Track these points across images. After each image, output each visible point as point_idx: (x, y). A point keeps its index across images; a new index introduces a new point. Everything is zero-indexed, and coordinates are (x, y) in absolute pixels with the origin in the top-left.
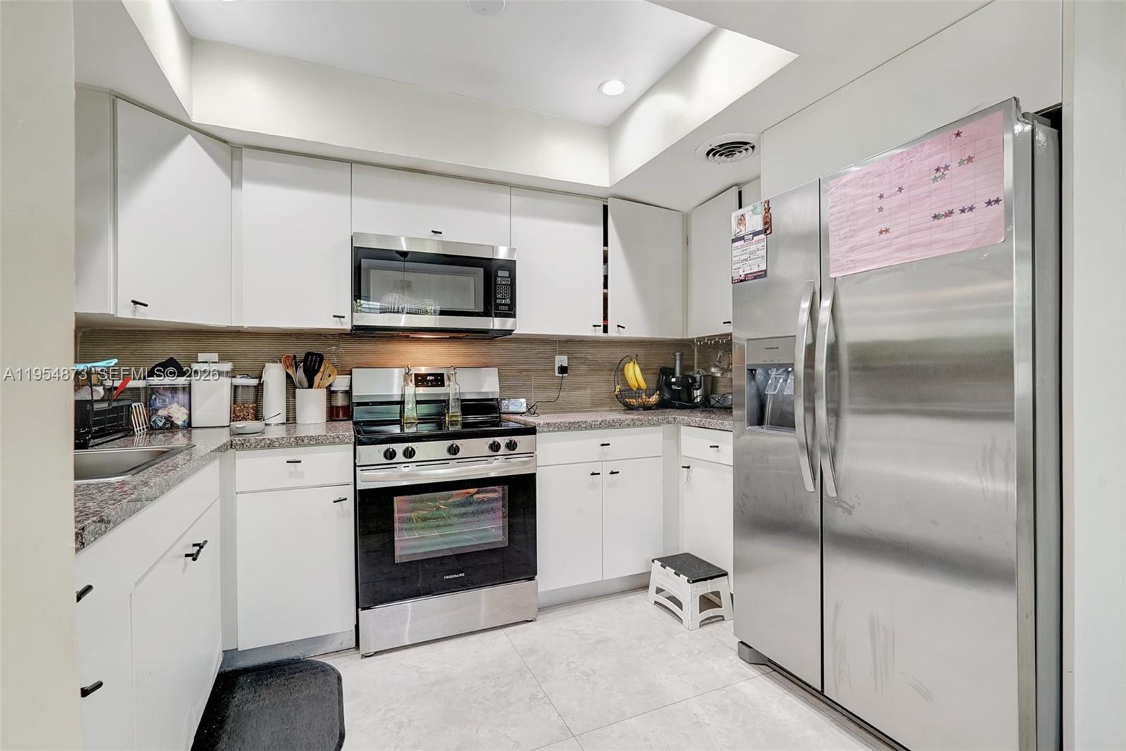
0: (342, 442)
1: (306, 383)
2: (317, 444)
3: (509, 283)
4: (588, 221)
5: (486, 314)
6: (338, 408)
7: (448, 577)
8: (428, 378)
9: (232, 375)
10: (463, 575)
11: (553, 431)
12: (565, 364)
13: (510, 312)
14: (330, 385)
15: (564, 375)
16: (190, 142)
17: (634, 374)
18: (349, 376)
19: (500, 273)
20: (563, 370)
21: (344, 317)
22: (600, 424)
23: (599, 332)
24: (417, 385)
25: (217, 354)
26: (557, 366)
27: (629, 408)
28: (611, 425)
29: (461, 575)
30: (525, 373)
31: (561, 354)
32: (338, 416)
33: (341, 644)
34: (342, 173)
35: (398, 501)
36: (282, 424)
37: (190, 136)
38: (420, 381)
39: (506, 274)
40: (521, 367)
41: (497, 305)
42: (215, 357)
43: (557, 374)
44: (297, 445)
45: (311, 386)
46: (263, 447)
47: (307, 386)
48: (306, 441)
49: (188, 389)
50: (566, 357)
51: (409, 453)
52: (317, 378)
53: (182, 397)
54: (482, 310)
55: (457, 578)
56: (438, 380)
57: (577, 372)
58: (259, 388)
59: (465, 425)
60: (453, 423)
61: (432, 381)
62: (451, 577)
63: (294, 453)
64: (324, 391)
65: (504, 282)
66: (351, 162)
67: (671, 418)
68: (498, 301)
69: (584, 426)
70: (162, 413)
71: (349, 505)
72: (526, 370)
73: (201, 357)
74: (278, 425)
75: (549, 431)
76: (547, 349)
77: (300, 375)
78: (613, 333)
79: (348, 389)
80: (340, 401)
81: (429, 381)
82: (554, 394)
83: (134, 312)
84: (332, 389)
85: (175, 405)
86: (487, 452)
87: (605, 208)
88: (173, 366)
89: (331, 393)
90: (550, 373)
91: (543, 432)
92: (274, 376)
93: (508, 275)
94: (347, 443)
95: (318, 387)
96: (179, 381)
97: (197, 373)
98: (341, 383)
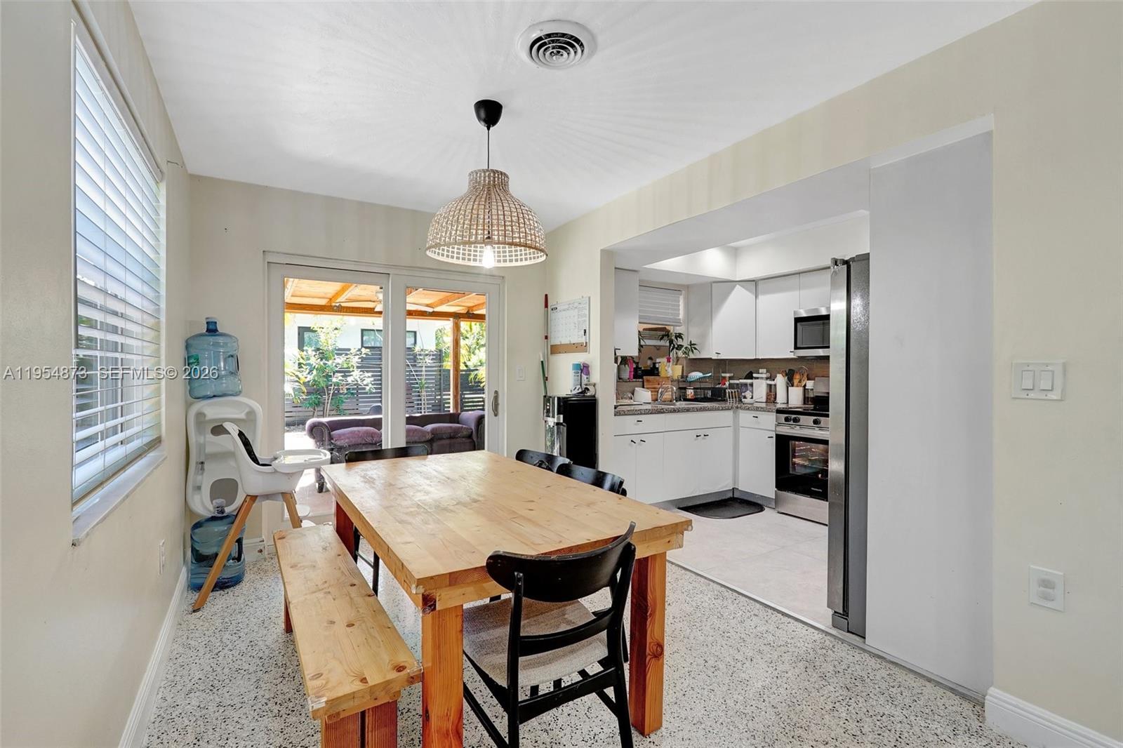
0: (772, 412)
2: (764, 411)
6: (808, 398)
7: (814, 489)
9: (767, 378)
10: (821, 491)
14: (805, 386)
16: (738, 287)
18: (814, 381)
32: (808, 402)
34: (795, 280)
36: (784, 403)
37: (738, 286)
42: (765, 371)
44: (757, 410)
45: (793, 386)
46: (746, 410)
48: (760, 409)
49: (752, 385)
52: (796, 382)
53: (750, 388)
55: (817, 491)
58: (775, 385)
63: (756, 413)
64: (801, 389)
66: (799, 273)
70: (743, 394)
71: (774, 441)
73: (761, 371)
79: (813, 388)
80: (811, 395)
84: (806, 388)
85: (748, 391)
88: (750, 376)
89: (805, 390)
92: (780, 381)
95: (797, 386)
96: (749, 381)
97: (758, 378)
98: (810, 384)
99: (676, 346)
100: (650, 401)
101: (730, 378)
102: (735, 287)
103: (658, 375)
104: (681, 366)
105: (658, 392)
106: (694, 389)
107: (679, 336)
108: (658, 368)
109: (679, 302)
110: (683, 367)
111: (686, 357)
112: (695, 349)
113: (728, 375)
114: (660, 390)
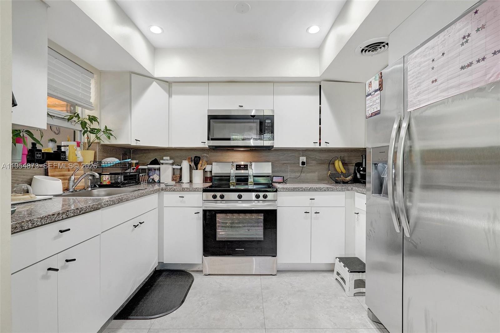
1: (195, 168)
2: (189, 191)
3: (271, 125)
4: (311, 93)
5: (261, 139)
6: (207, 177)
7: (237, 249)
8: (242, 166)
9: (173, 164)
10: (244, 249)
12: (305, 161)
13: (271, 138)
14: (205, 169)
15: (304, 166)
16: (155, 84)
17: (339, 165)
18: (211, 165)
19: (267, 121)
20: (303, 163)
21: (205, 143)
22: (310, 189)
23: (317, 146)
24: (237, 169)
25: (169, 157)
26: (301, 161)
27: (337, 182)
28: (315, 190)
29: (243, 249)
30: (285, 165)
31: (303, 156)
32: (207, 181)
33: (199, 268)
34: (204, 88)
35: (218, 215)
36: (188, 183)
38: (238, 168)
39: (269, 121)
40: (283, 162)
42: (168, 158)
43: (301, 165)
44: (183, 191)
45: (197, 169)
46: (172, 191)
48: (186, 190)
49: (159, 169)
50: (305, 157)
51: (222, 197)
52: (199, 166)
53: (157, 172)
54: (257, 137)
55: (241, 250)
56: (246, 167)
57: (311, 164)
58: (181, 169)
61: (243, 168)
62: (239, 249)
63: (182, 194)
64: (202, 171)
65: (268, 125)
66: (208, 82)
67: (350, 188)
69: (301, 189)
70: (151, 177)
71: (201, 215)
72: (285, 163)
73: (164, 158)
74: (186, 183)
75: (284, 191)
76: (296, 154)
77: (192, 164)
78: (323, 145)
79: (211, 170)
80: (209, 175)
81: (242, 168)
82: (298, 174)
83: (136, 143)
84: (206, 170)
85: (155, 175)
86: (254, 198)
87: (320, 86)
88: (155, 162)
89: (205, 172)
90: (298, 165)
91: (281, 191)
92: (185, 165)
93: (270, 122)
94: (200, 191)
95: (200, 169)
96: (157, 166)
97: (163, 164)
98: (208, 168)
99: (89, 130)
100: (61, 192)
101: (137, 164)
102: (153, 82)
103: (65, 160)
104: (94, 151)
105: (69, 180)
106: (111, 174)
107: (93, 119)
108: (64, 152)
109: (90, 84)
110: (95, 153)
111: (99, 143)
112: (112, 135)
113: (134, 162)
114: (73, 178)
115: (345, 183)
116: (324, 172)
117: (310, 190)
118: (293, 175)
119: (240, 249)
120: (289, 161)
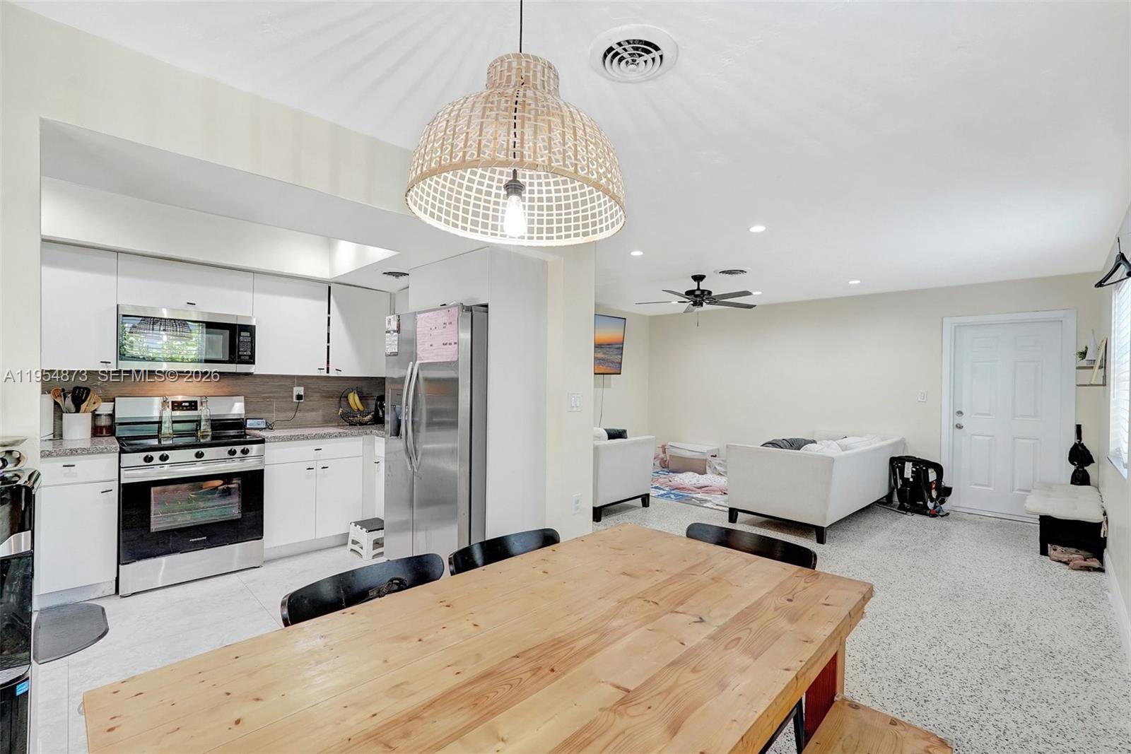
0: (109, 452)
1: (73, 409)
2: (88, 454)
3: (250, 340)
4: (314, 297)
5: (231, 361)
6: (101, 427)
7: (193, 540)
8: (183, 404)
11: (278, 441)
12: (302, 393)
13: (251, 360)
15: (300, 401)
17: (354, 400)
18: (113, 403)
19: (244, 334)
20: (299, 397)
21: (110, 363)
23: (324, 373)
24: (173, 410)
26: (295, 394)
27: (352, 424)
28: (323, 437)
29: (203, 538)
30: (268, 400)
31: (299, 385)
32: (102, 433)
33: (103, 592)
34: (111, 260)
35: (153, 489)
36: (50, 440)
38: (176, 406)
39: (248, 334)
40: (265, 396)
41: (239, 356)
43: (295, 400)
44: (72, 454)
45: (78, 411)
46: (43, 457)
47: (74, 411)
48: (79, 452)
50: (303, 389)
51: (164, 458)
52: (83, 406)
54: (227, 358)
55: (201, 540)
56: (193, 406)
57: (311, 399)
59: (213, 438)
60: (203, 437)
61: (186, 406)
62: (195, 540)
63: (69, 460)
64: (89, 415)
65: (245, 340)
66: (117, 252)
67: (368, 431)
68: (240, 353)
69: (301, 437)
71: (115, 494)
72: (270, 398)
74: (47, 440)
75: (275, 441)
76: (288, 383)
77: (69, 402)
78: (333, 373)
79: (111, 412)
80: (104, 422)
81: (185, 406)
82: (291, 414)
84: (97, 413)
86: (225, 456)
87: (329, 288)
89: (95, 416)
90: (290, 399)
91: (270, 442)
94: (113, 452)
95: (85, 412)
98: (105, 408)
115: (361, 424)
116: (332, 408)
117: (315, 437)
118: (283, 416)
119: (198, 539)
120: (275, 395)
